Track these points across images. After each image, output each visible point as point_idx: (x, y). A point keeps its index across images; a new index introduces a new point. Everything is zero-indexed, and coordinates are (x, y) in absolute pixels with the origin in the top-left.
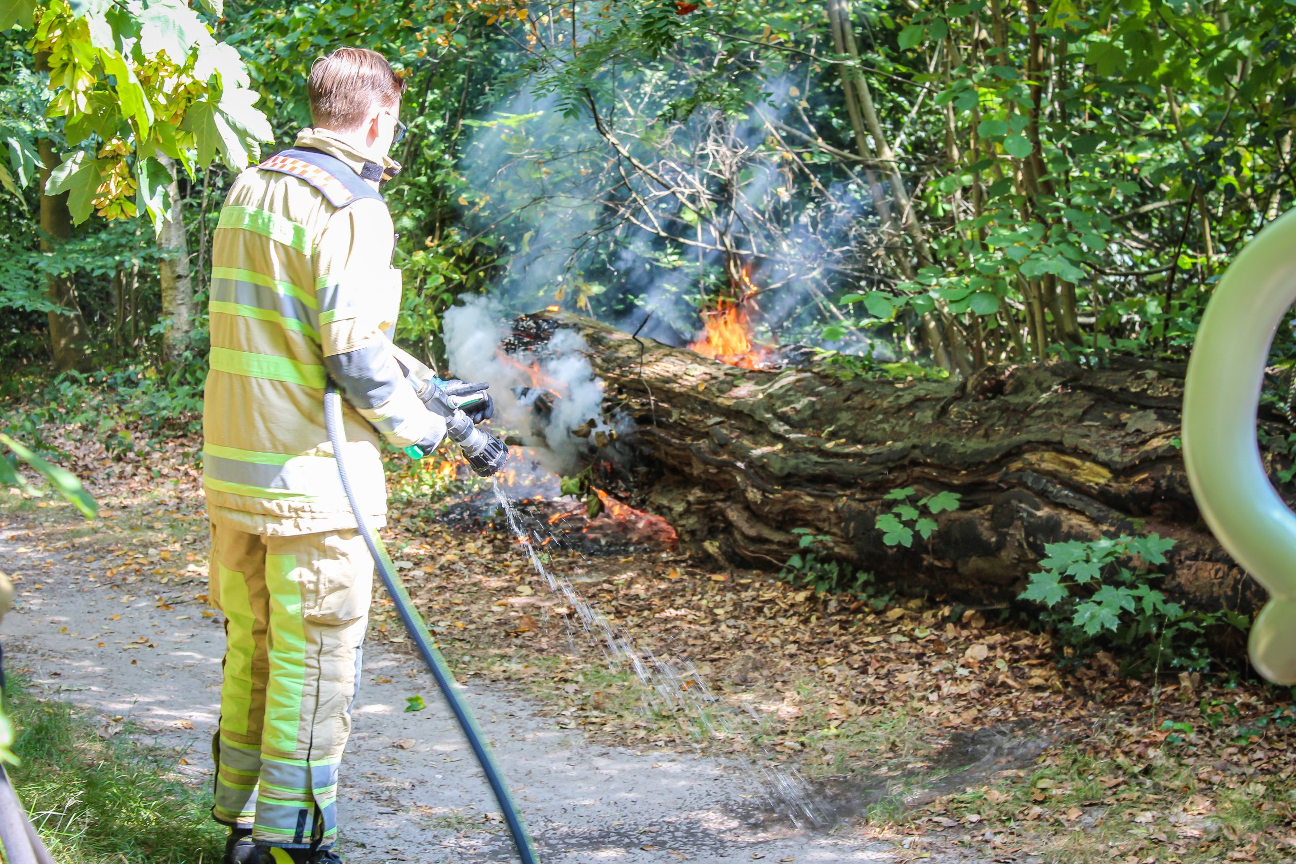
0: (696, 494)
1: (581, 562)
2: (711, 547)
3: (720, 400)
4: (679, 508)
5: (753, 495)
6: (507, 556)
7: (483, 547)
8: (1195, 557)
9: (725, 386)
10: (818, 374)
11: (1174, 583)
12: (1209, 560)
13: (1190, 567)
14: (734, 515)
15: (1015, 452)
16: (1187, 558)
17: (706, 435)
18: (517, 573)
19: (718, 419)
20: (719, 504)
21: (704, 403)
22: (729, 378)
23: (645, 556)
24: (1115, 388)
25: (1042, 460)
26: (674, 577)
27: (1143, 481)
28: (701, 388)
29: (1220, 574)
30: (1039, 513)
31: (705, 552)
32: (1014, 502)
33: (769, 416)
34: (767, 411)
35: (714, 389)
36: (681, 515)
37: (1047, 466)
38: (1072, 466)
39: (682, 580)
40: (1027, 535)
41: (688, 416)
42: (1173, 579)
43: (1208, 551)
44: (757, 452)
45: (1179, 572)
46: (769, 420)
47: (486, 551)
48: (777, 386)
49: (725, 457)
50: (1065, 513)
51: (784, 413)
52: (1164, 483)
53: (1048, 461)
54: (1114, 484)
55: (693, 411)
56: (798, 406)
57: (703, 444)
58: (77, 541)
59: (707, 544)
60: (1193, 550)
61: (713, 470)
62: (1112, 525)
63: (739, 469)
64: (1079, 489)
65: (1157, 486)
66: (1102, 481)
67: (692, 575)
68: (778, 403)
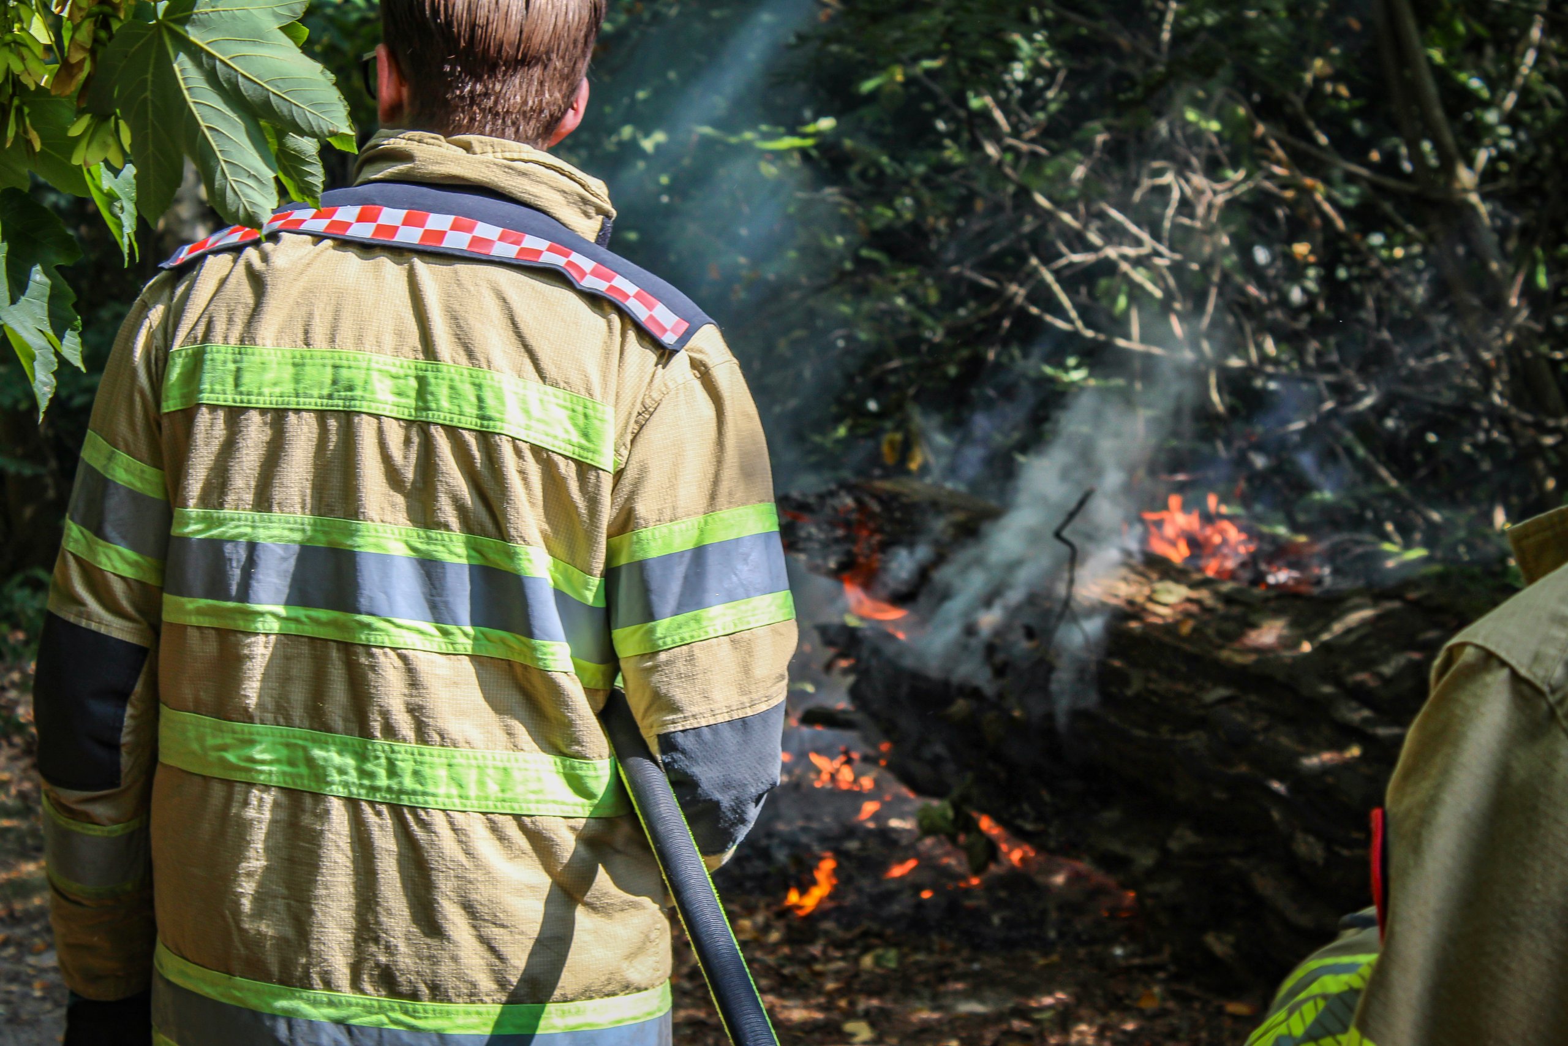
0: (1182, 839)
1: (961, 967)
2: (1219, 944)
3: (1225, 654)
4: (1146, 859)
5: (1308, 847)
6: (816, 950)
7: (766, 928)
9: (1229, 627)
10: (1416, 603)
14: (1265, 884)
17: (1201, 723)
18: (840, 992)
19: (1221, 692)
20: (1235, 862)
21: (1193, 660)
22: (1236, 610)
23: (1082, 952)
26: (1149, 1005)
28: (1186, 629)
31: (1208, 953)
33: (1327, 689)
34: (1325, 679)
35: (1210, 632)
36: (1151, 874)
39: (1163, 1013)
41: (1163, 685)
44: (1312, 761)
46: (1329, 699)
47: (774, 936)
48: (1338, 628)
49: (1243, 768)
51: (1361, 685)
55: (1171, 674)
56: (1387, 670)
57: (1197, 740)
58: (18, 906)
59: (1210, 939)
61: (1219, 795)
63: (1275, 794)
67: (1184, 999)
68: (1346, 664)
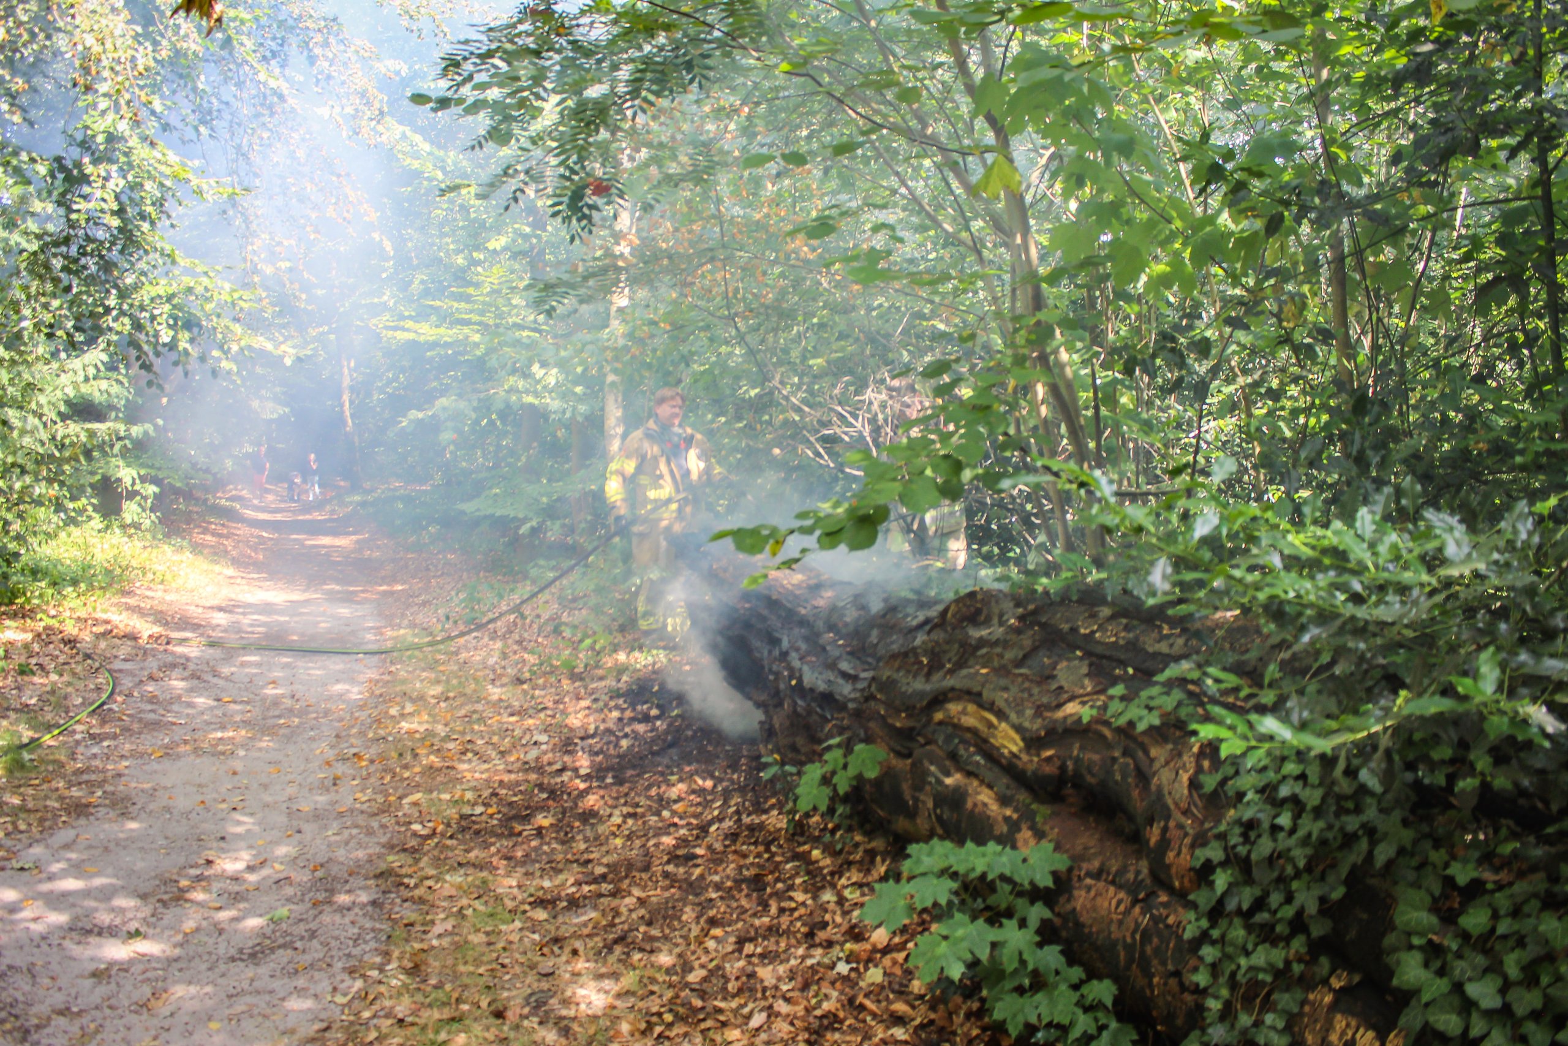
8: (1097, 875)
11: (1069, 907)
12: (1113, 882)
13: (1089, 889)
15: (939, 700)
16: (1089, 874)
24: (1065, 627)
25: (964, 712)
27: (1049, 759)
29: (1122, 908)
30: (948, 781)
32: (926, 763)
37: (969, 721)
38: (990, 725)
40: (936, 806)
42: (1069, 900)
43: (1114, 869)
45: (1076, 893)
50: (975, 783)
52: (1070, 764)
53: (969, 716)
54: (1025, 757)
60: (1096, 864)
62: (1016, 810)
64: (991, 755)
65: (1063, 768)
66: (1015, 749)
